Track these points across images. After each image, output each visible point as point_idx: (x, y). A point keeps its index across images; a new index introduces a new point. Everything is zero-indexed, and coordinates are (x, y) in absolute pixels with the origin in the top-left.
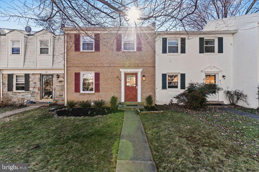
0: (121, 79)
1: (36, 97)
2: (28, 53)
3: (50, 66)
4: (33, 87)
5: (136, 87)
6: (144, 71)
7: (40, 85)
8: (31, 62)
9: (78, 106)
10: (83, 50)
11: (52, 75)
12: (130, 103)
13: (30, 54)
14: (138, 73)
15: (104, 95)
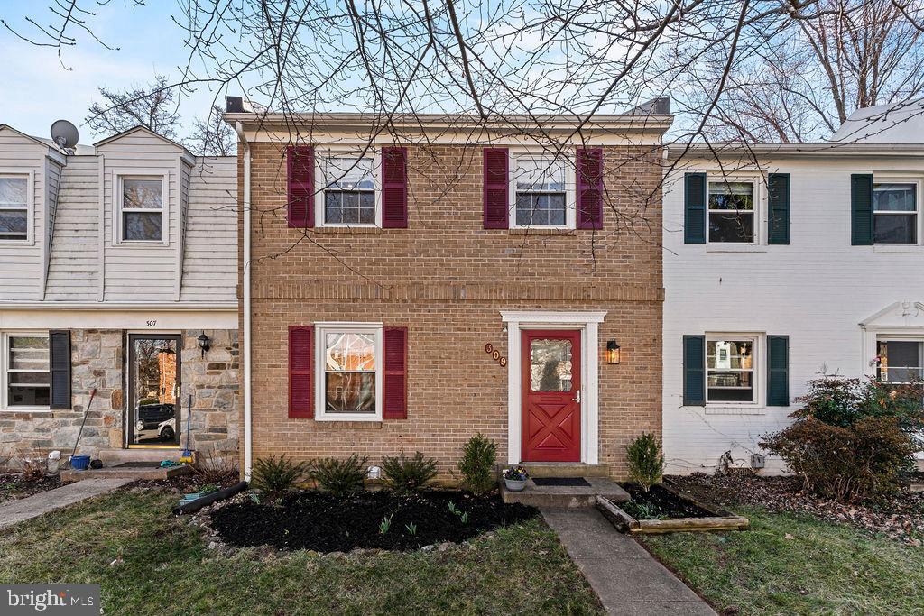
0: (507, 358)
1: (105, 439)
2: (65, 235)
3: (169, 295)
4: (91, 391)
5: (572, 394)
6: (614, 322)
7: (124, 382)
8: (81, 276)
9: (307, 481)
10: (326, 222)
11: (179, 338)
12: (547, 471)
13: (72, 241)
14: (583, 332)
15: (429, 431)
